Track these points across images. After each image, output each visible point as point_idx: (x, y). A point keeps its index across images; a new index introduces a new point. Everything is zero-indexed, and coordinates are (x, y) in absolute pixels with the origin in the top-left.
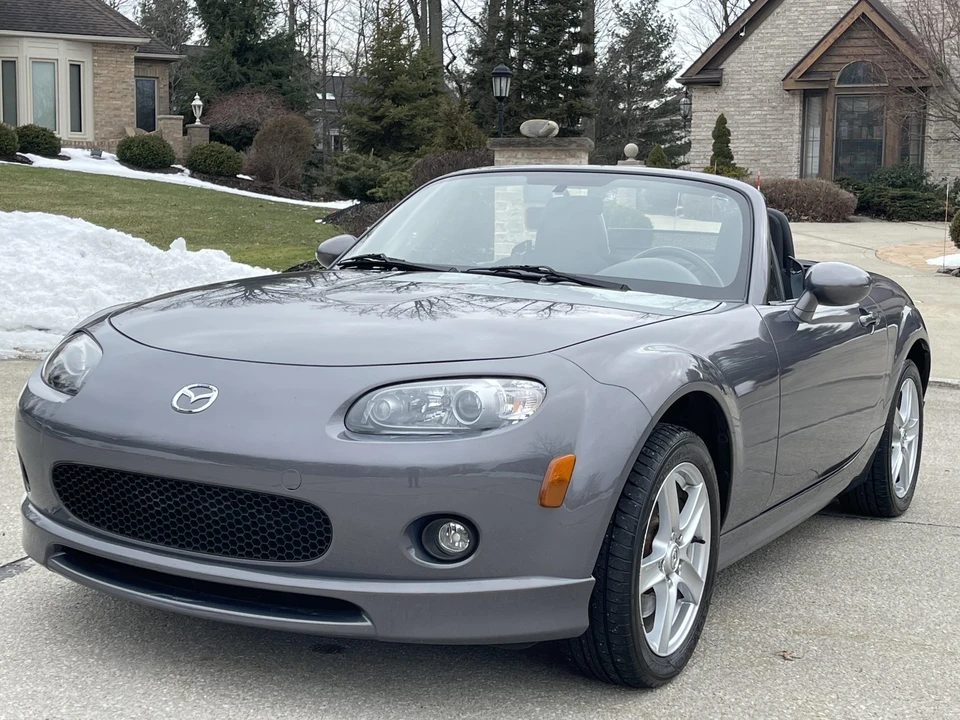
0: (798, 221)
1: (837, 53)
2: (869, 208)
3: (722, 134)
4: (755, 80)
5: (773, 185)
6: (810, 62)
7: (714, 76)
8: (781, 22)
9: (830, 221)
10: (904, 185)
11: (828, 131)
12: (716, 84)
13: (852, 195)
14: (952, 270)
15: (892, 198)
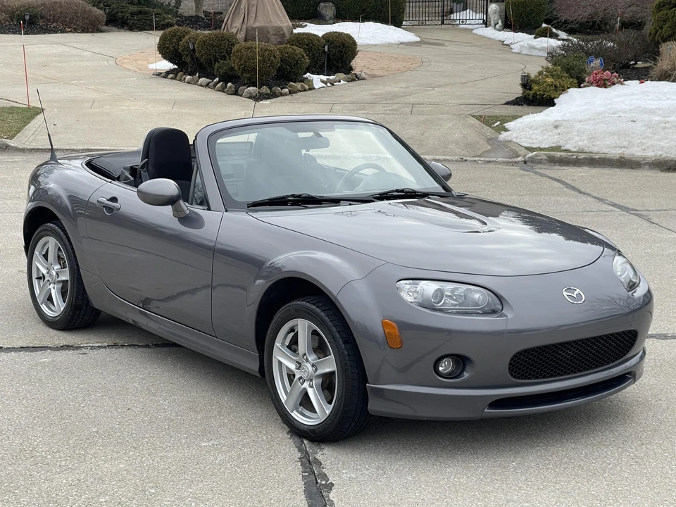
0: (64, 32)
2: (116, 20)
5: (42, 5)
9: (87, 32)
13: (101, 12)
14: (161, 73)
15: (132, 14)
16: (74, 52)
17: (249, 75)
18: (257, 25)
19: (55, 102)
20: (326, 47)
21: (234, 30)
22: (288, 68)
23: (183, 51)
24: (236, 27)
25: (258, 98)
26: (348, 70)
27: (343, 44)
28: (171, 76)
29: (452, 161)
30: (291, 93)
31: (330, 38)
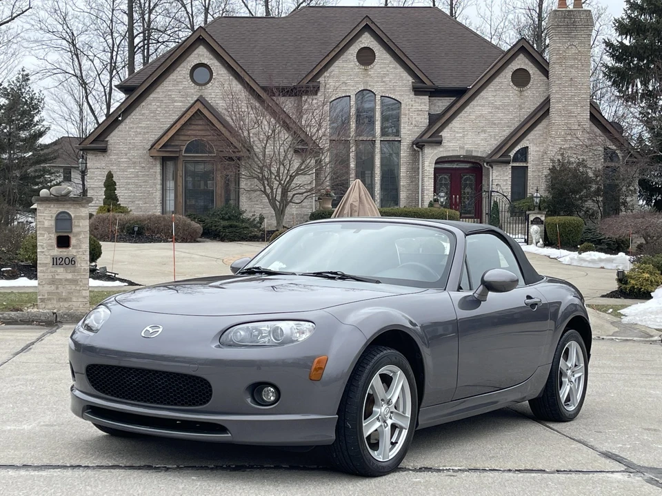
0: (166, 242)
1: (183, 133)
2: (209, 233)
3: (110, 184)
4: (130, 149)
5: (148, 219)
6: (166, 139)
7: (101, 145)
8: (146, 112)
9: (186, 242)
10: (229, 219)
11: (180, 183)
12: (104, 150)
13: (198, 225)
15: (223, 227)
16: (183, 255)
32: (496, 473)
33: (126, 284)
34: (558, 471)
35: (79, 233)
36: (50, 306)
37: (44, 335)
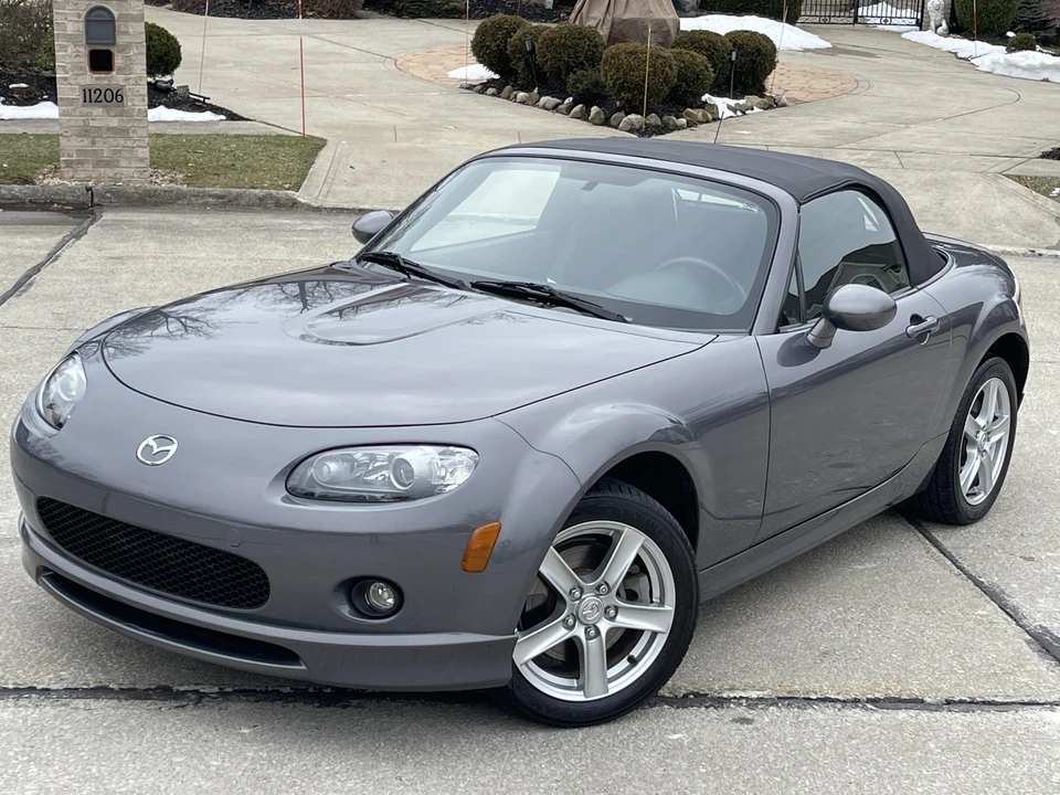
9: (337, 18)
14: (475, 86)
16: (329, 47)
17: (628, 95)
18: (627, 16)
19: (336, 128)
20: (734, 54)
21: (592, 23)
22: (684, 85)
23: (513, 52)
24: (595, 18)
25: (645, 131)
26: (760, 91)
27: (758, 50)
28: (491, 90)
29: (1017, 254)
30: (690, 125)
31: (738, 39)
32: (830, 710)
33: (224, 117)
34: (948, 702)
35: (128, 46)
36: (82, 175)
37: (61, 245)
